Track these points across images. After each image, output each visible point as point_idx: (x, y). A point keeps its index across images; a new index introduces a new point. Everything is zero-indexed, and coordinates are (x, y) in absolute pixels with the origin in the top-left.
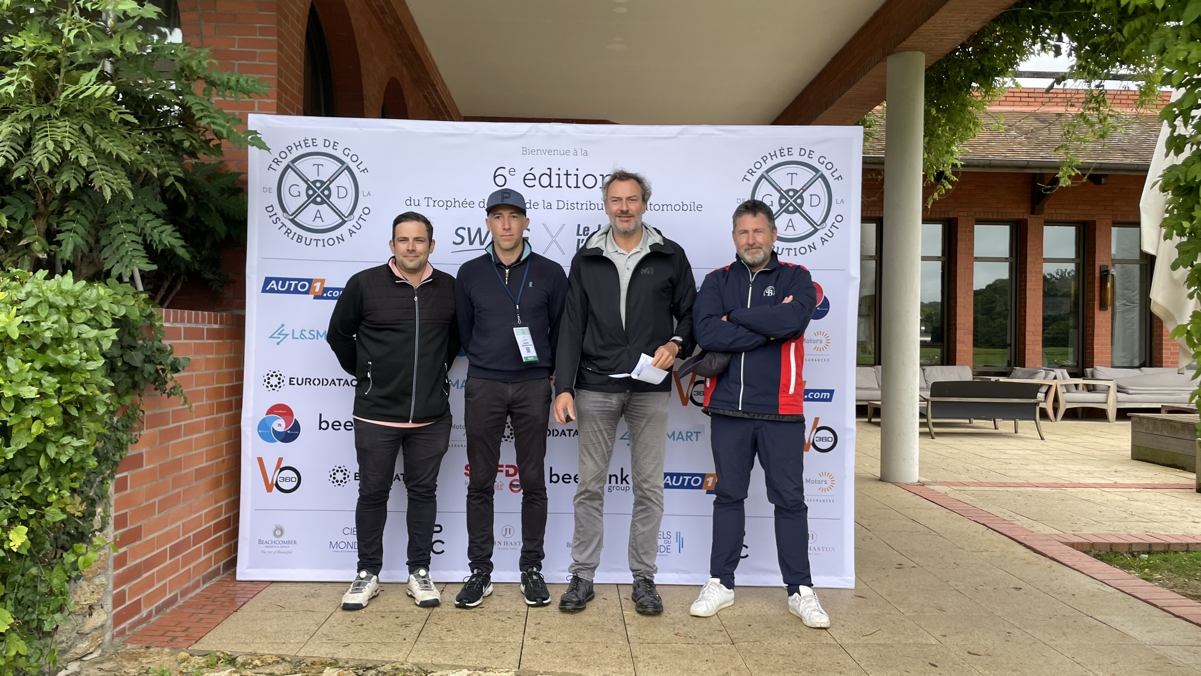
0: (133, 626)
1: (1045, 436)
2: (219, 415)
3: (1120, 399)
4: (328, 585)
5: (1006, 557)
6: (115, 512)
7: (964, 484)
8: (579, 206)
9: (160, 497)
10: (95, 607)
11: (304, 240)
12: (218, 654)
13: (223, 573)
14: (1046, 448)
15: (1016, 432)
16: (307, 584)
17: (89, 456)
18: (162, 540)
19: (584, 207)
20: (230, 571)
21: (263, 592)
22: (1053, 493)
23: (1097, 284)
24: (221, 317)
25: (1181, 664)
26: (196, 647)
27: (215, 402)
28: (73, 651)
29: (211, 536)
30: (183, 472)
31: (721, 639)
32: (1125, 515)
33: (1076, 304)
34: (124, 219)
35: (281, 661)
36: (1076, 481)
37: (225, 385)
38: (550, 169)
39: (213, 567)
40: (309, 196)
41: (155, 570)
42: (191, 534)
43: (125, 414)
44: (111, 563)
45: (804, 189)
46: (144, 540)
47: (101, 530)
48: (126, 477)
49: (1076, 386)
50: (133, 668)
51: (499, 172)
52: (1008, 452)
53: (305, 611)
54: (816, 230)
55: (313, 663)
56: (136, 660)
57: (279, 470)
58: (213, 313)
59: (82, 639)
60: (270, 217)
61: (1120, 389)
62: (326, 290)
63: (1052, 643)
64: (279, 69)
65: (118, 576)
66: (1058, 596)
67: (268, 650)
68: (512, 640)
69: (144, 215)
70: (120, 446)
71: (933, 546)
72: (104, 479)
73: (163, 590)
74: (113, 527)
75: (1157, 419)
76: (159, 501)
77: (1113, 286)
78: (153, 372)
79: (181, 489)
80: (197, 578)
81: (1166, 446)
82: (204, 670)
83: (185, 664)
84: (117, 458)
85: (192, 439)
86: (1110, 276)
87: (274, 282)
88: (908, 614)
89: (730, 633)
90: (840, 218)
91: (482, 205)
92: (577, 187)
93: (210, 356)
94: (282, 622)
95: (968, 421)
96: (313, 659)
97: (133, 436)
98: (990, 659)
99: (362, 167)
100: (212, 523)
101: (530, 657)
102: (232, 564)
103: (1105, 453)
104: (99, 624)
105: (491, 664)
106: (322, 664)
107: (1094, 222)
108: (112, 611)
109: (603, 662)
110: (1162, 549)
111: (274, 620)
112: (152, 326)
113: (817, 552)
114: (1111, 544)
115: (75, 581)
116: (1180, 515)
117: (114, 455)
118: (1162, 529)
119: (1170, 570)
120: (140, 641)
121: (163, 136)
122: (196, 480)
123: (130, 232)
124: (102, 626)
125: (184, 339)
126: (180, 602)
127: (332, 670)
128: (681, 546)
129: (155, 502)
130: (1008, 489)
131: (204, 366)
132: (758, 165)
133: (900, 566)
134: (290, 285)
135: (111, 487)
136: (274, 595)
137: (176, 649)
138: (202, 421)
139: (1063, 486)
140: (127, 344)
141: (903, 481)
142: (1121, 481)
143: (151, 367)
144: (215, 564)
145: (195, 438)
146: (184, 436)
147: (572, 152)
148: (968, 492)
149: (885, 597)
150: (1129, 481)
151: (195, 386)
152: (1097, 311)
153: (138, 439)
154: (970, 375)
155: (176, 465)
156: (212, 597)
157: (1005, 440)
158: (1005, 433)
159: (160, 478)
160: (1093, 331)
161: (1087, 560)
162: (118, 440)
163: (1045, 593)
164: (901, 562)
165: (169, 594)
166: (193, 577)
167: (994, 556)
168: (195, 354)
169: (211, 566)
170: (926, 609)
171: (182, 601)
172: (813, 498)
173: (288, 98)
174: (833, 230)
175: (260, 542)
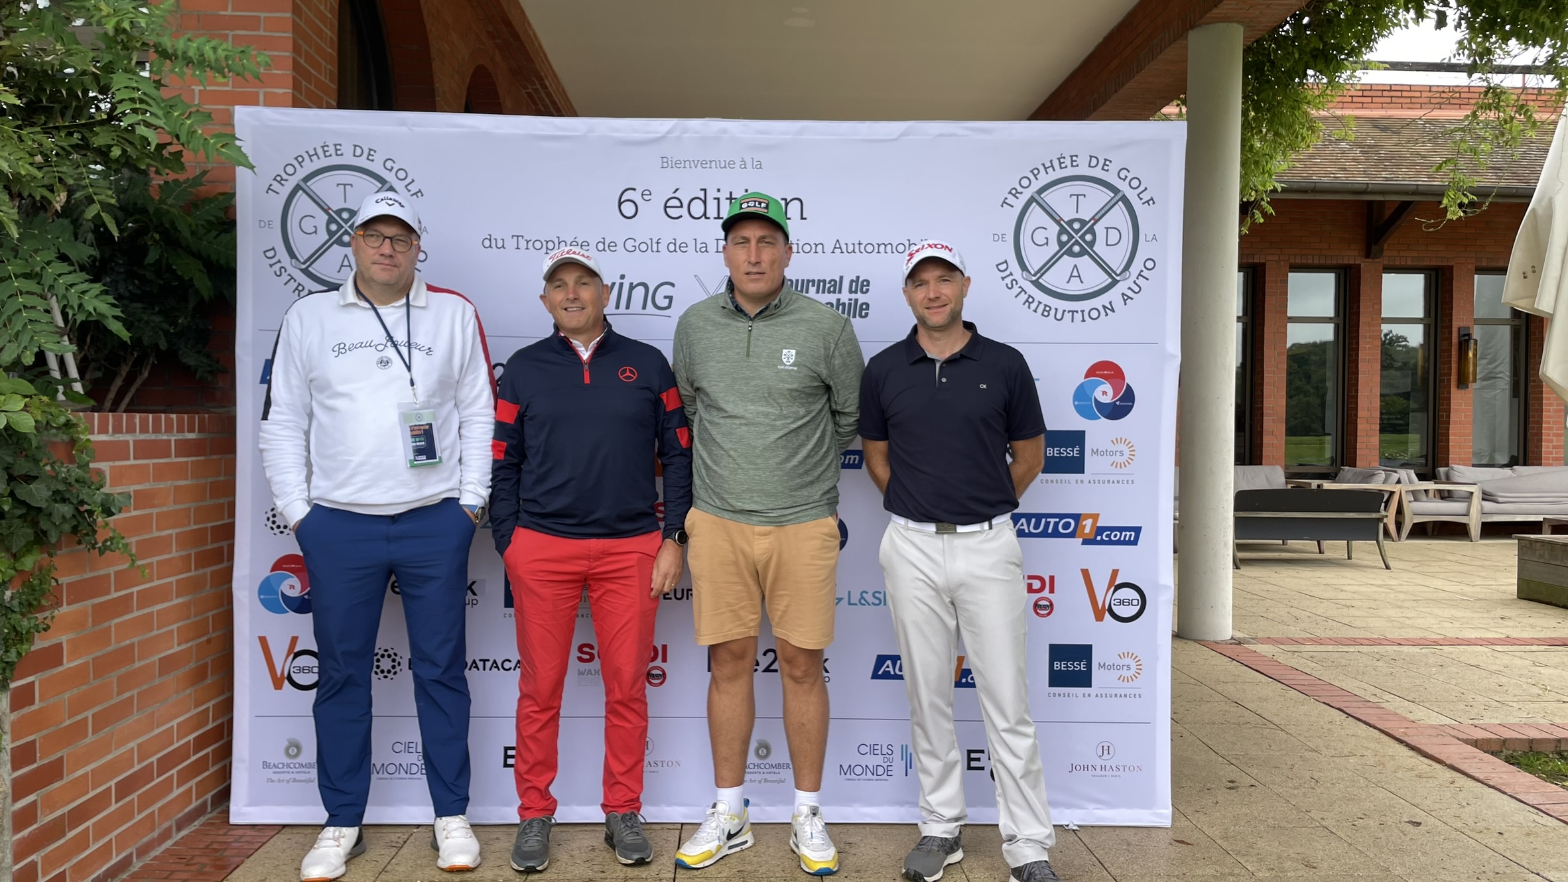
1: (1391, 564)
2: (201, 572)
3: (1486, 510)
4: (371, 830)
5: (1384, 765)
6: (13, 741)
7: (1296, 642)
9: (96, 709)
13: (212, 812)
14: (1394, 582)
15: (1349, 558)
18: (101, 775)
20: (221, 809)
21: (268, 845)
22: (1426, 655)
23: (1454, 353)
24: (201, 421)
27: (193, 552)
29: (189, 757)
30: (137, 665)
32: (1535, 690)
33: (1425, 379)
34: (19, 271)
36: (1451, 634)
37: (210, 525)
38: (705, 190)
39: (194, 804)
40: (331, 234)
41: (89, 823)
42: (154, 759)
43: (27, 584)
44: (7, 823)
45: (1096, 219)
46: (67, 780)
48: (33, 683)
49: (1426, 491)
51: (628, 195)
52: (1344, 588)
54: (1115, 283)
57: (292, 656)
58: (186, 416)
60: (271, 266)
61: (1487, 496)
64: (295, 43)
65: (20, 842)
66: (1478, 837)
69: (53, 264)
70: (19, 637)
71: (1273, 747)
73: (106, 851)
74: (9, 766)
75: (1557, 544)
76: (93, 715)
77: (1475, 355)
78: (68, 516)
79: (135, 692)
80: (166, 825)
84: (12, 656)
85: (152, 612)
86: (1472, 341)
90: (1151, 263)
91: (601, 246)
93: (182, 483)
95: (1281, 542)
97: (41, 620)
99: (412, 188)
100: (191, 737)
102: (224, 796)
103: (1478, 589)
107: (1452, 267)
112: (73, 442)
113: (1115, 773)
114: (1531, 741)
117: (7, 651)
122: (161, 674)
123: (28, 293)
125: (135, 458)
128: (908, 766)
129: (86, 719)
130: (1360, 648)
131: (172, 498)
132: (1025, 182)
133: (1232, 786)
138: (171, 583)
139: (1436, 643)
140: (23, 472)
141: (1211, 637)
142: (1515, 634)
143: (66, 509)
144: (197, 800)
145: (158, 611)
146: (137, 610)
147: (738, 163)
148: (1304, 654)
149: (1219, 842)
150: (1526, 635)
151: (157, 530)
152: (1453, 389)
153: (50, 623)
154: (1283, 480)
155: (126, 654)
156: (188, 857)
157: (1336, 569)
158: (1335, 559)
159: (94, 679)
160: (1448, 417)
161: (1504, 769)
162: (14, 627)
163: (1457, 830)
164: (1232, 777)
165: (117, 856)
166: (160, 825)
167: (1366, 764)
168: (154, 481)
169: (191, 802)
170: (1287, 865)
171: (141, 864)
172: (1108, 691)
173: (312, 87)
174: (1141, 281)
175: (266, 765)
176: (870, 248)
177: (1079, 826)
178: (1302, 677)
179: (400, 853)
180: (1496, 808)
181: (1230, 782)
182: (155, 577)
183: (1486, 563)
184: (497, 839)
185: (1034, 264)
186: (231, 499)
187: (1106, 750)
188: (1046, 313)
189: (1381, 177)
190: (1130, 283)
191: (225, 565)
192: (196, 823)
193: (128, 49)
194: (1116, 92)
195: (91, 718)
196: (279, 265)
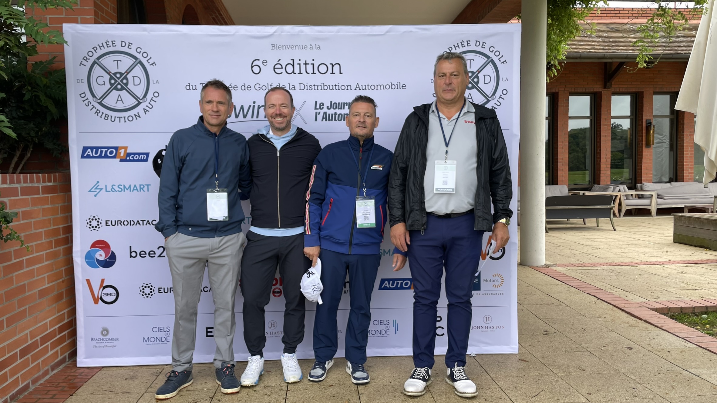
1: (616, 228)
2: (57, 249)
3: (659, 203)
4: (144, 368)
5: (615, 321)
7: (574, 265)
8: (316, 88)
9: (8, 316)
11: (110, 118)
13: (68, 361)
14: (617, 236)
15: (598, 226)
16: (129, 367)
19: (319, 88)
20: (73, 360)
21: (94, 376)
22: (633, 270)
23: (644, 131)
24: (54, 177)
27: (53, 239)
29: (56, 336)
30: (27, 294)
32: (683, 285)
33: (631, 144)
36: (644, 260)
37: (61, 226)
38: (293, 60)
39: (60, 358)
40: (111, 85)
42: (38, 338)
45: (479, 71)
49: (632, 195)
51: (256, 63)
52: (595, 240)
54: (488, 101)
57: (102, 288)
58: (46, 175)
60: (84, 101)
61: (659, 196)
62: (129, 155)
66: (658, 353)
71: (564, 315)
75: (691, 217)
76: (6, 319)
77: (654, 132)
79: (27, 307)
80: (46, 368)
81: (697, 234)
85: (34, 269)
86: (652, 126)
87: (89, 150)
88: (560, 375)
89: (436, 399)
90: (505, 92)
91: (243, 88)
92: (314, 73)
93: (46, 206)
95: (567, 220)
99: (151, 61)
100: (57, 327)
102: (74, 354)
103: (655, 239)
107: (643, 92)
110: (714, 310)
113: (492, 330)
114: (682, 308)
118: (711, 295)
122: (39, 298)
125: (21, 195)
128: (397, 329)
129: (3, 320)
130: (603, 267)
131: (41, 214)
133: (546, 333)
134: (102, 152)
138: (43, 254)
139: (637, 264)
141: (535, 265)
142: (673, 259)
144: (61, 356)
145: (36, 268)
146: (27, 267)
147: (309, 47)
148: (578, 271)
149: (540, 359)
150: (678, 259)
151: (34, 229)
152: (644, 148)
154: (567, 191)
155: (22, 289)
156: (57, 384)
157: (592, 231)
158: (591, 227)
159: (6, 301)
160: (642, 161)
161: (670, 322)
163: (649, 350)
164: (546, 329)
165: (22, 384)
166: (42, 369)
167: (607, 321)
168: (32, 206)
169: (58, 357)
170: (572, 369)
171: (34, 388)
172: (488, 292)
173: (104, 15)
174: (501, 100)
175: (92, 340)
176: (373, 87)
177: (476, 354)
178: (576, 282)
179: (158, 378)
180: (666, 339)
181: (545, 331)
182: (34, 252)
183: (659, 227)
184: (204, 370)
186: (70, 214)
187: (488, 319)
189: (611, 51)
190: (495, 101)
191: (69, 245)
192: (61, 367)
194: (489, 12)
195: (5, 320)
196: (87, 101)
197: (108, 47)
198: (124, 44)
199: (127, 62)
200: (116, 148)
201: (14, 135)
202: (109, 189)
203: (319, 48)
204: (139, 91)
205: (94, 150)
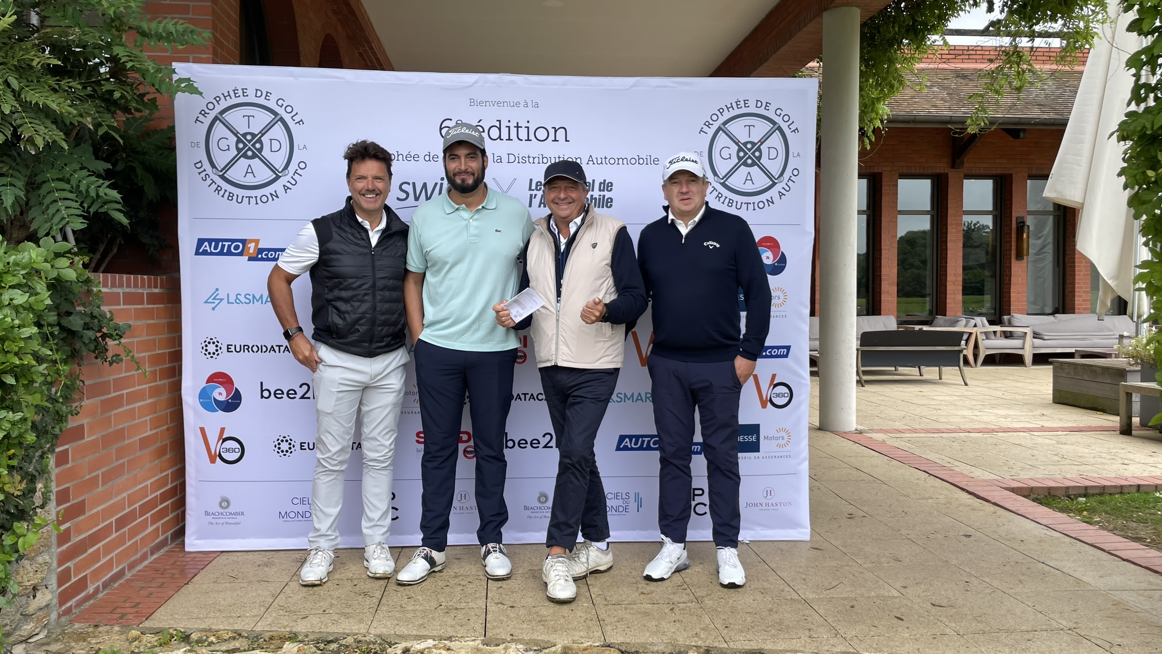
0: (78, 605)
1: (968, 382)
2: (162, 382)
3: (1036, 345)
5: (951, 503)
6: (57, 486)
7: (900, 431)
8: (531, 160)
9: (104, 470)
10: (38, 588)
11: (235, 198)
12: (171, 631)
13: (172, 544)
14: (970, 393)
15: (941, 378)
17: (26, 431)
18: (107, 513)
19: (536, 160)
20: (179, 541)
21: (212, 563)
22: (986, 438)
23: (1014, 235)
24: (162, 280)
25: (1138, 610)
26: (147, 624)
27: (158, 368)
28: (18, 633)
29: (157, 507)
30: (127, 442)
31: (685, 598)
32: (1056, 458)
33: (994, 254)
34: (55, 177)
35: (237, 637)
36: (1006, 426)
37: (167, 351)
38: (500, 121)
39: (161, 538)
40: (239, 150)
41: (100, 545)
42: (137, 505)
44: (54, 540)
45: (762, 141)
46: (87, 514)
47: (42, 507)
48: (67, 449)
49: (995, 332)
50: (82, 649)
52: (936, 398)
53: (259, 581)
54: (774, 184)
55: (271, 638)
56: (85, 640)
57: (221, 441)
58: (152, 277)
59: (26, 620)
60: (200, 173)
61: (1036, 335)
62: (261, 251)
63: (1010, 592)
64: (214, 23)
65: (61, 553)
66: (1007, 543)
67: (223, 625)
68: (475, 606)
69: (78, 172)
70: (60, 418)
71: (879, 494)
72: (43, 453)
73: (109, 565)
74: (55, 503)
75: (1078, 364)
76: (103, 473)
77: (1028, 237)
78: (93, 338)
79: (126, 460)
80: (145, 550)
81: (1087, 390)
82: (157, 649)
83: (136, 643)
84: (57, 431)
85: (135, 408)
86: (1026, 227)
87: (206, 244)
88: (866, 566)
89: (693, 591)
90: (797, 172)
92: (528, 140)
93: (151, 322)
94: (235, 594)
96: (271, 634)
97: (73, 408)
98: (954, 610)
100: (159, 493)
101: (495, 624)
102: (181, 533)
103: (1027, 397)
104: (44, 604)
105: (456, 632)
106: (281, 638)
107: (1012, 174)
108: (57, 590)
109: (570, 626)
110: (1097, 491)
111: (228, 592)
112: (89, 292)
113: (774, 508)
114: (1049, 489)
115: (17, 562)
116: (1109, 457)
117: (53, 428)
118: (1095, 472)
119: (1106, 513)
120: (86, 620)
121: (94, 90)
122: (141, 449)
123: (62, 190)
124: (47, 606)
125: (124, 304)
126: (128, 575)
127: (291, 645)
128: (640, 505)
129: (98, 475)
130: (942, 435)
131: (145, 331)
132: (715, 117)
133: (851, 516)
134: (223, 246)
135: (51, 461)
136: (225, 565)
137: (126, 627)
138: (146, 388)
139: (993, 431)
140: (64, 311)
141: (842, 429)
142: (1048, 425)
143: (91, 333)
144: (162, 535)
145: (139, 407)
146: (126, 405)
147: (522, 103)
148: (904, 439)
149: (841, 548)
150: (1055, 425)
151: (137, 353)
152: (1013, 260)
153: (79, 410)
154: (895, 325)
155: (120, 435)
156: (162, 570)
157: (930, 386)
158: (930, 379)
159: (102, 450)
160: (1011, 280)
162: (57, 412)
163: (994, 539)
164: (851, 511)
165: (116, 568)
166: (141, 550)
167: (939, 503)
168: (135, 319)
170: (883, 560)
171: (130, 575)
172: (771, 455)
173: (224, 54)
174: (790, 183)
175: (207, 514)
176: (612, 161)
177: (751, 541)
178: (902, 453)
180: (1022, 527)
181: (850, 514)
182: (137, 384)
183: (1034, 381)
185: (722, 172)
186: (178, 334)
187: (769, 493)
188: (730, 205)
189: (961, 111)
190: (783, 184)
191: (176, 378)
192: (162, 551)
193: (119, 31)
195: (100, 475)
196: (204, 173)
197: (236, 97)
198: (259, 94)
199: (262, 119)
200: (244, 242)
201: (125, 221)
202: (232, 299)
203: (537, 105)
204: (278, 161)
205: (213, 243)
